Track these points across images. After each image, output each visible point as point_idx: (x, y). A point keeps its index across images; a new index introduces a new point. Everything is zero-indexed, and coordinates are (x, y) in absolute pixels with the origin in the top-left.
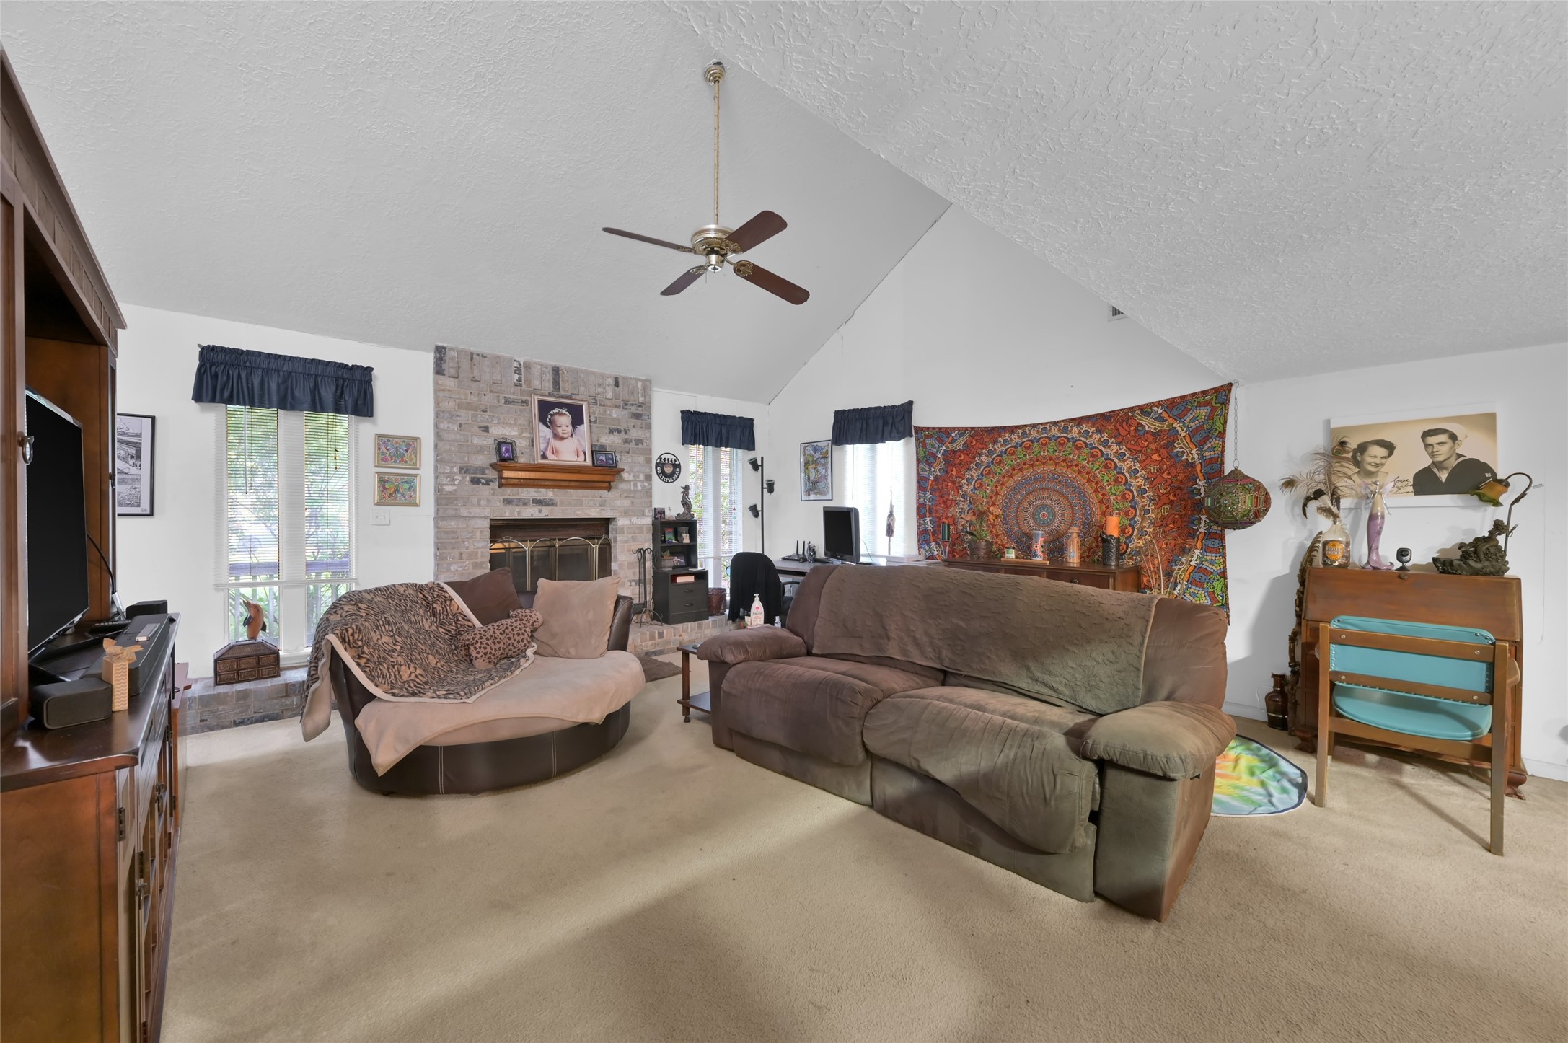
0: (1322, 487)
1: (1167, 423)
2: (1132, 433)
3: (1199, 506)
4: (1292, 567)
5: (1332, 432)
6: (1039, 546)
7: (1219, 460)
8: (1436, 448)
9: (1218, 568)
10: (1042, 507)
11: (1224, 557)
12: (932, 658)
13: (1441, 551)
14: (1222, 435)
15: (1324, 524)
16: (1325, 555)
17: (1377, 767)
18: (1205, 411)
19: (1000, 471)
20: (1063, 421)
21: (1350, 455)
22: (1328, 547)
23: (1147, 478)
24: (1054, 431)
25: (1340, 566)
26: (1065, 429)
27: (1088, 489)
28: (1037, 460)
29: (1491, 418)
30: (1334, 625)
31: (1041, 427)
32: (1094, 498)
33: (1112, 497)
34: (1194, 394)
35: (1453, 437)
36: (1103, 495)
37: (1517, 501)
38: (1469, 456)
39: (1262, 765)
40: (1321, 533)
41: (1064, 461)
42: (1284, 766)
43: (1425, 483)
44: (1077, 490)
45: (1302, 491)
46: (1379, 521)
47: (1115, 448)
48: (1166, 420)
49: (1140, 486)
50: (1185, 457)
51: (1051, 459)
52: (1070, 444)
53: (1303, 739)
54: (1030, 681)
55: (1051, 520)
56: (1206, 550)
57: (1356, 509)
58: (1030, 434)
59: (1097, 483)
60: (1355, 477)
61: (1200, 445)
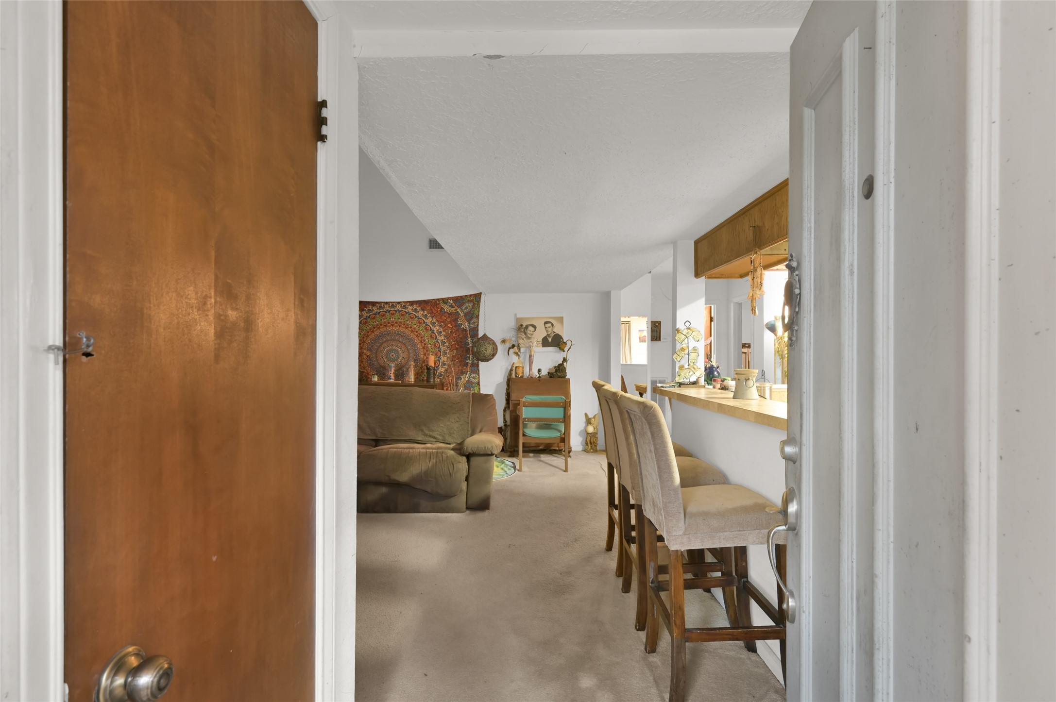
0: (514, 343)
1: (454, 309)
2: (439, 312)
3: (468, 350)
4: (504, 378)
5: (518, 320)
6: (392, 373)
7: (475, 330)
8: (548, 329)
9: (476, 381)
10: (391, 350)
11: (479, 375)
12: (369, 434)
13: (550, 369)
14: (478, 317)
15: (515, 359)
16: (516, 373)
17: (534, 457)
18: (470, 305)
19: (365, 328)
20: (403, 302)
21: (523, 330)
22: (517, 369)
23: (446, 336)
24: (398, 307)
25: (521, 377)
26: (405, 307)
27: (417, 341)
28: (389, 323)
29: (562, 318)
30: (524, 400)
31: (391, 304)
32: (420, 346)
33: (429, 346)
34: (466, 296)
35: (552, 325)
36: (425, 344)
37: (568, 350)
38: (557, 333)
39: (500, 464)
40: (514, 363)
41: (404, 324)
42: (507, 462)
43: (545, 343)
44: (411, 341)
45: (508, 345)
46: (532, 358)
47: (430, 319)
48: (454, 307)
49: (442, 340)
50: (462, 327)
51: (396, 323)
52: (407, 315)
53: (510, 452)
54: (423, 436)
55: (397, 358)
56: (472, 372)
57: (525, 352)
58: (384, 307)
59: (421, 338)
60: (525, 339)
61: (469, 321)
